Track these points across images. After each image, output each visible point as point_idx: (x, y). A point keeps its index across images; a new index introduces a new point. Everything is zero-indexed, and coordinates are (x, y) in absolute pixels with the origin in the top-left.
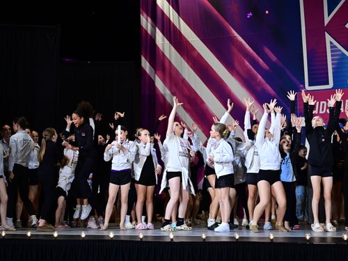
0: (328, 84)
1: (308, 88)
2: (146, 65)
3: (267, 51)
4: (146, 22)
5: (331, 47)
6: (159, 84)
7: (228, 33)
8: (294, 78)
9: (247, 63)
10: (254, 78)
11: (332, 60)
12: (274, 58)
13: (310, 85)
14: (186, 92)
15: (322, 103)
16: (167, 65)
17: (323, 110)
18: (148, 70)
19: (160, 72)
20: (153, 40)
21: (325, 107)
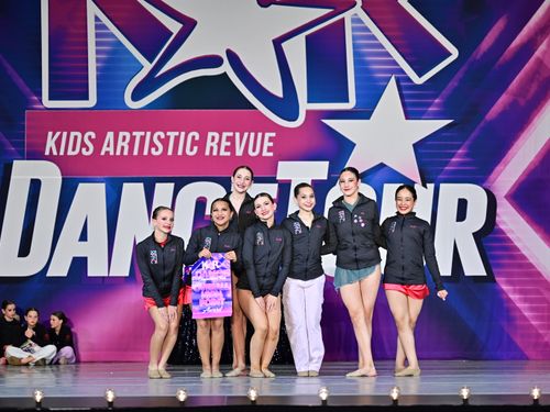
0: (87, 99)
1: (47, 103)
5: (97, 27)
8: (20, 82)
11: (98, 52)
13: (50, 99)
15: (73, 134)
17: (74, 149)
21: (78, 143)
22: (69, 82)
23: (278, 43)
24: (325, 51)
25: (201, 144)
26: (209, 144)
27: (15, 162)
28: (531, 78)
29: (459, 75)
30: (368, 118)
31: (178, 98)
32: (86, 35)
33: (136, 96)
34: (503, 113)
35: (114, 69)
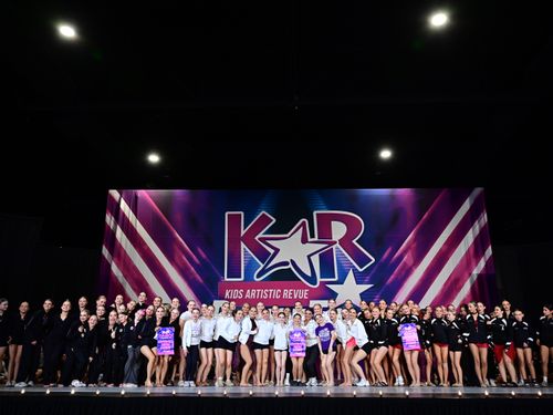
2: (105, 252)
3: (200, 250)
4: (109, 220)
6: (114, 268)
7: (173, 234)
8: (216, 271)
9: (184, 258)
10: (188, 269)
12: (204, 256)
14: (136, 276)
15: (235, 291)
16: (122, 253)
17: (235, 296)
18: (106, 256)
19: (116, 259)
20: (114, 234)
21: (237, 294)
23: (309, 257)
25: (281, 294)
26: (285, 294)
27: (215, 302)
28: (402, 269)
29: (375, 269)
30: (342, 283)
31: (274, 277)
32: (240, 255)
34: (393, 282)
35: (250, 267)
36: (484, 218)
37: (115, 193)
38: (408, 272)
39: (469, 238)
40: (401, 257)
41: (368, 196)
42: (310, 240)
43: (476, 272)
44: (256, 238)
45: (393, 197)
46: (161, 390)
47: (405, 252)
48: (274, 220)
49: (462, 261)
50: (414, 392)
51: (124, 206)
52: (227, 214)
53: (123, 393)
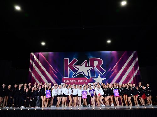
1: (64, 77)
2: (30, 70)
3: (57, 69)
4: (31, 61)
6: (33, 75)
7: (49, 65)
8: (62, 75)
9: (52, 72)
10: (54, 75)
12: (58, 71)
14: (39, 77)
16: (35, 70)
19: (33, 72)
20: (32, 65)
21: (67, 81)
22: (67, 75)
23: (87, 71)
24: (92, 71)
25: (80, 81)
26: (81, 81)
27: (61, 84)
28: (114, 73)
29: (106, 74)
30: (97, 78)
31: (77, 77)
32: (68, 70)
33: (73, 76)
34: (111, 77)
35: (71, 74)
36: (137, 59)
37: (32, 54)
38: (116, 75)
39: (133, 65)
40: (113, 71)
41: (104, 53)
42: (88, 66)
43: (135, 74)
44: (73, 66)
45: (111, 54)
46: (46, 108)
47: (115, 69)
48: (78, 61)
49: (131, 71)
50: (118, 108)
51: (35, 57)
52: (64, 59)
53: (35, 109)
